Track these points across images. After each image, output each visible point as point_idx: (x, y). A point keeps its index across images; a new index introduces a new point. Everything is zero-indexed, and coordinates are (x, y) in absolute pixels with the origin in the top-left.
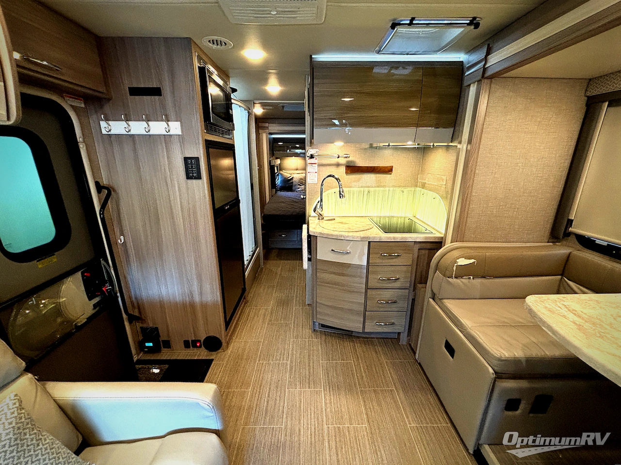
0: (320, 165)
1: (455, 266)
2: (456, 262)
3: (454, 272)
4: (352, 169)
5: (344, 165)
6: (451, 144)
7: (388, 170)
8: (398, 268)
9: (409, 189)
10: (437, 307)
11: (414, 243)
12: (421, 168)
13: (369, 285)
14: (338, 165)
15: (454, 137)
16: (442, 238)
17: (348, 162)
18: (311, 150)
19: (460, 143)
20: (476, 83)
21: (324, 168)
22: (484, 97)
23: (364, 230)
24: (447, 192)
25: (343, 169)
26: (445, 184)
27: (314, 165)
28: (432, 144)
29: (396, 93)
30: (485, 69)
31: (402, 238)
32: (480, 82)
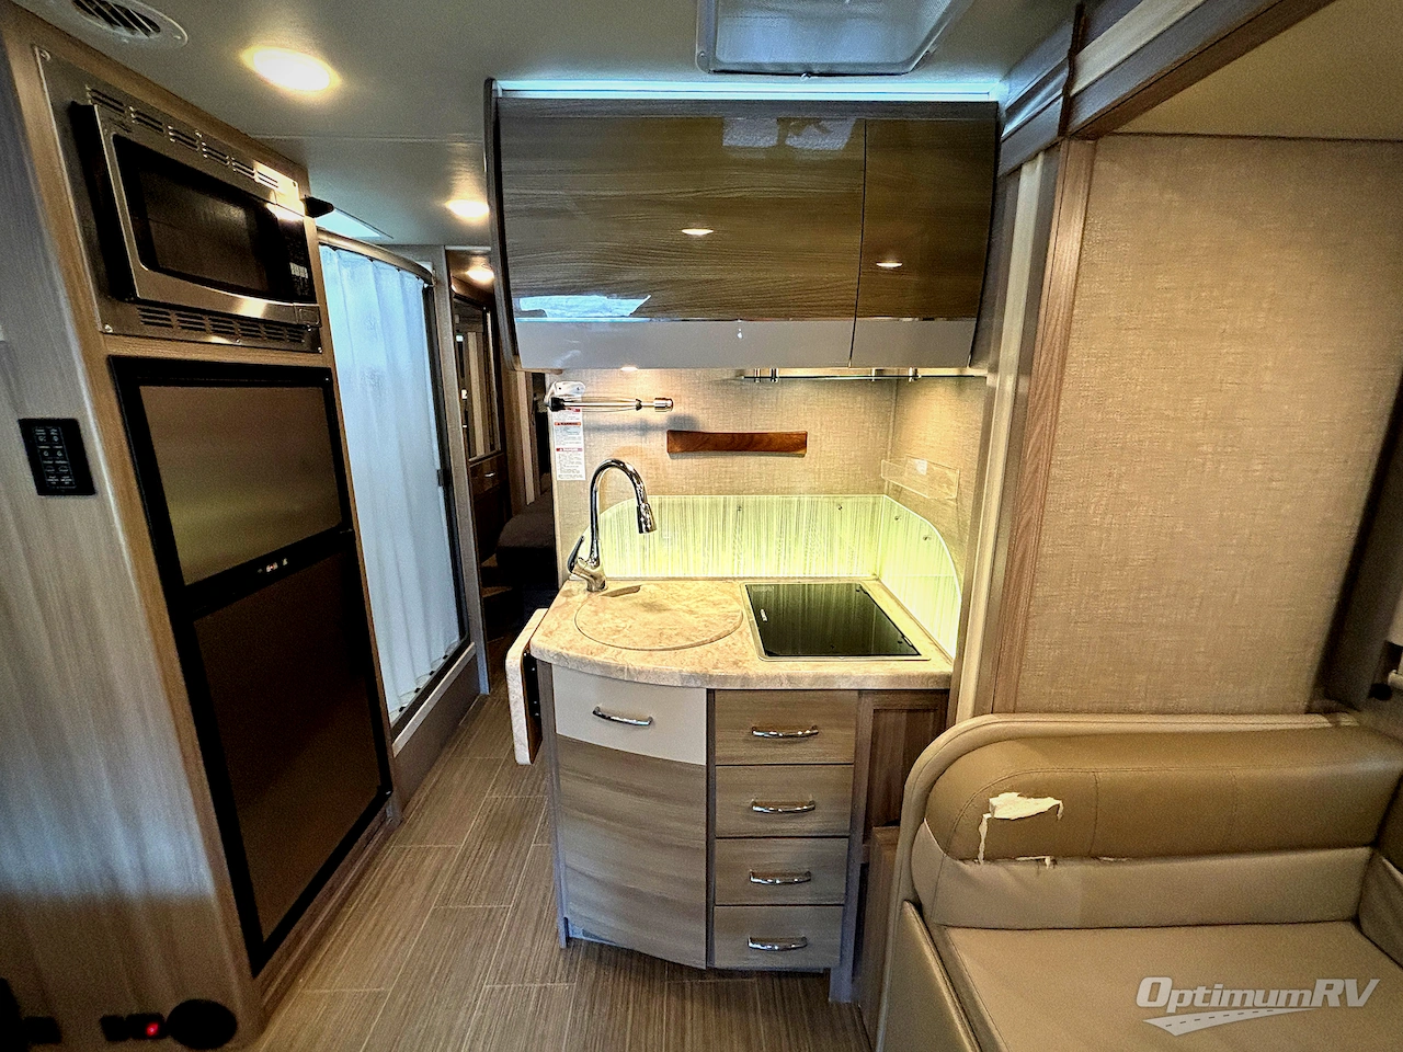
0: (591, 429)
1: (985, 823)
2: (987, 808)
3: (983, 843)
4: (687, 440)
5: (662, 429)
6: (970, 371)
7: (793, 445)
8: (809, 773)
9: (861, 498)
10: (928, 951)
11: (856, 693)
12: (891, 442)
13: (722, 824)
14: (645, 428)
15: (978, 348)
16: (948, 678)
17: (674, 419)
18: (560, 384)
19: (994, 369)
20: (1041, 157)
21: (602, 438)
22: (1071, 207)
23: (703, 643)
24: (961, 525)
25: (660, 441)
26: (954, 496)
27: (572, 428)
28: (911, 372)
29: (779, 204)
30: (1070, 105)
31: (817, 678)
32: (1054, 151)
